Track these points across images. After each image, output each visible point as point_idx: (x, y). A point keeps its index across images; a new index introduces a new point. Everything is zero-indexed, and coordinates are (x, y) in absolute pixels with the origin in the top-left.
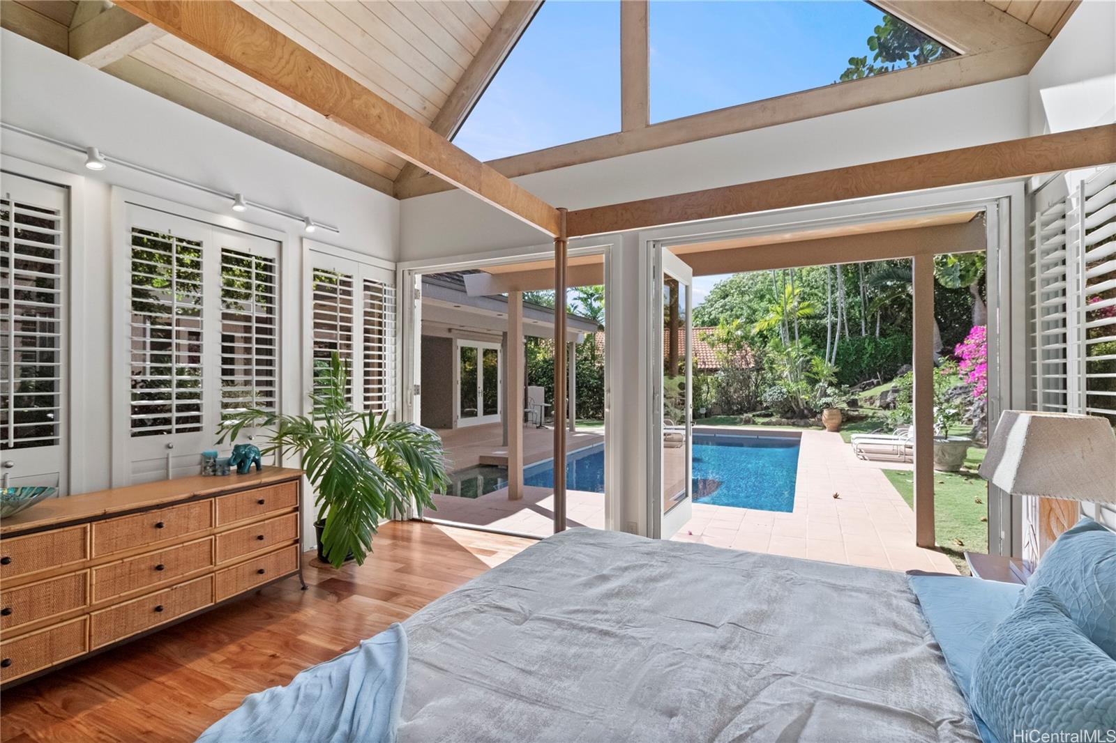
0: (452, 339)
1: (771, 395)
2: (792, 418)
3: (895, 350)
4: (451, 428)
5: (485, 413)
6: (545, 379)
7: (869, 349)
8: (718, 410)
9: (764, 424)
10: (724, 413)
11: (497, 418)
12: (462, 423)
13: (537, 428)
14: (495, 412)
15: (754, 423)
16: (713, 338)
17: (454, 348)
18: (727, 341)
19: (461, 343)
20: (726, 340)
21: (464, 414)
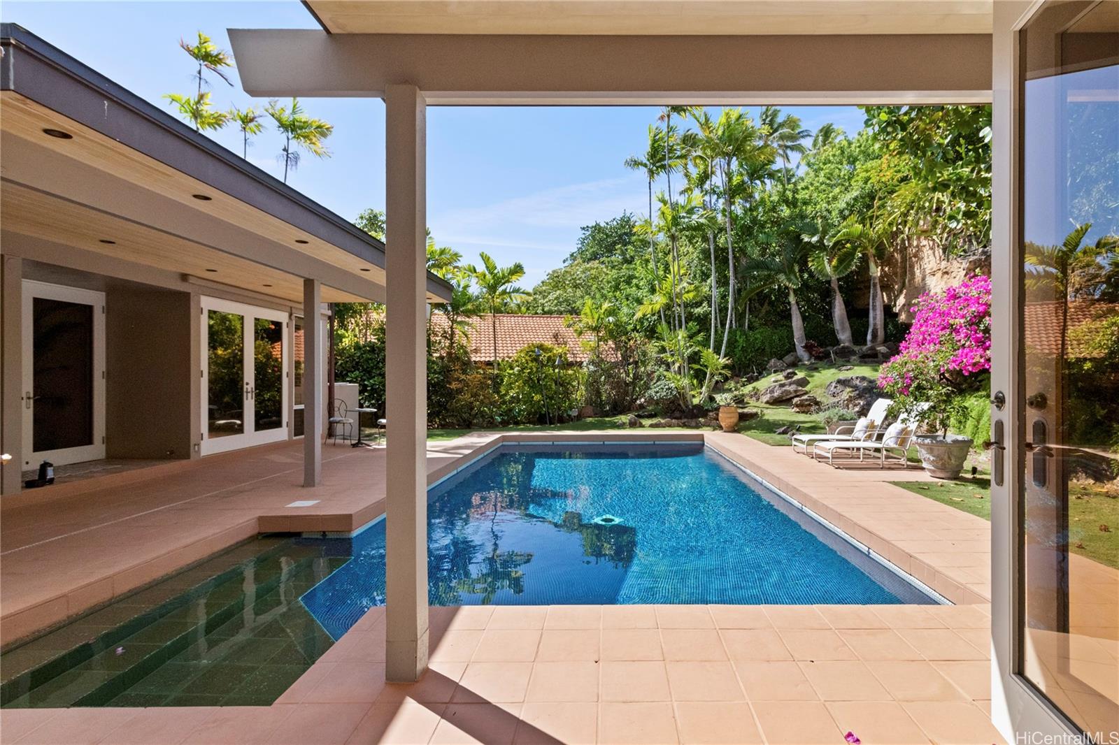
0: (189, 294)
1: (657, 392)
2: (680, 418)
3: (763, 343)
4: (187, 456)
5: (259, 426)
6: (357, 372)
7: (741, 340)
8: (590, 410)
9: (652, 426)
10: (595, 415)
11: (280, 434)
12: (210, 446)
13: (354, 446)
14: (278, 424)
15: (642, 426)
16: (581, 325)
17: (193, 312)
18: (596, 329)
19: (208, 303)
20: (596, 327)
21: (215, 430)
